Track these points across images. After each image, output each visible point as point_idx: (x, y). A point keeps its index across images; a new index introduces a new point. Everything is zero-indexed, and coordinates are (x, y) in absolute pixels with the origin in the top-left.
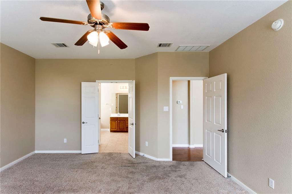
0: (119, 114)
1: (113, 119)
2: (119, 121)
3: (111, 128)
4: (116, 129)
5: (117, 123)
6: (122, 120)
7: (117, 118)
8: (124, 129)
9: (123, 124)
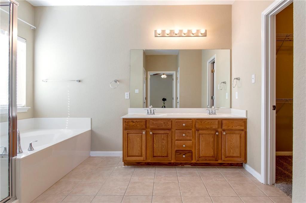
0: (152, 109)
1: (131, 124)
2: (152, 129)
3: (127, 154)
4: (141, 156)
5: (144, 138)
6: (164, 127)
7: (146, 121)
8: (167, 156)
9: (165, 142)
